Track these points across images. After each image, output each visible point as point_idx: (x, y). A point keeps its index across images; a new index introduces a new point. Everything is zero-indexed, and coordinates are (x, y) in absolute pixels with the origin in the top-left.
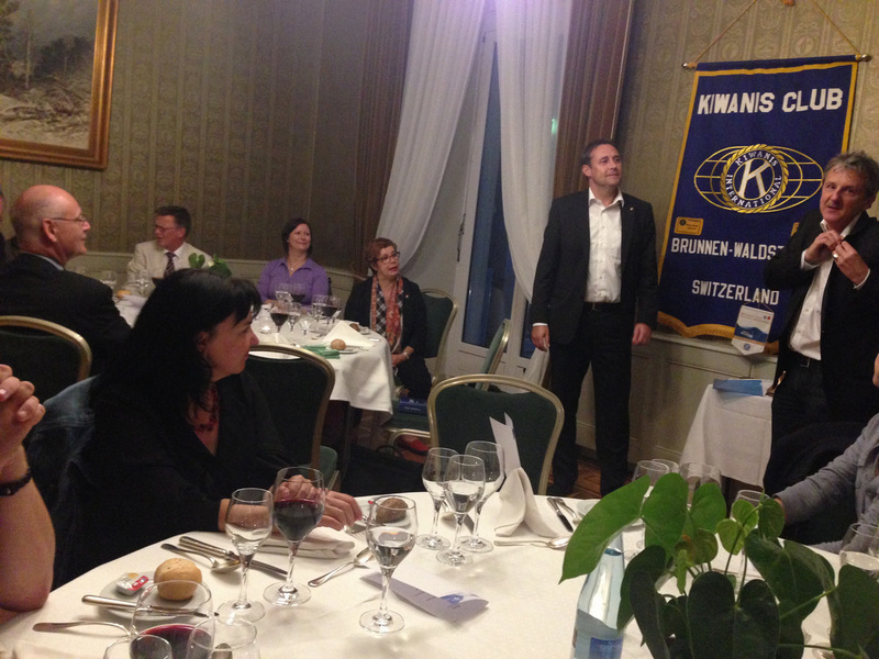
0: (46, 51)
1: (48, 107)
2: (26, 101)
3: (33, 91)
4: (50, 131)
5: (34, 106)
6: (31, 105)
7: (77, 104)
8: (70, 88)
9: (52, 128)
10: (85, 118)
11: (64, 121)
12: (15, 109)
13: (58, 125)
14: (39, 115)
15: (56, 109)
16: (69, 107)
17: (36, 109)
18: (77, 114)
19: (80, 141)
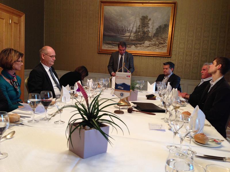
0: (157, 29)
1: (157, 43)
2: (152, 42)
3: (154, 39)
4: (157, 48)
7: (164, 41)
10: (166, 44)
17: (154, 44)
19: (165, 50)
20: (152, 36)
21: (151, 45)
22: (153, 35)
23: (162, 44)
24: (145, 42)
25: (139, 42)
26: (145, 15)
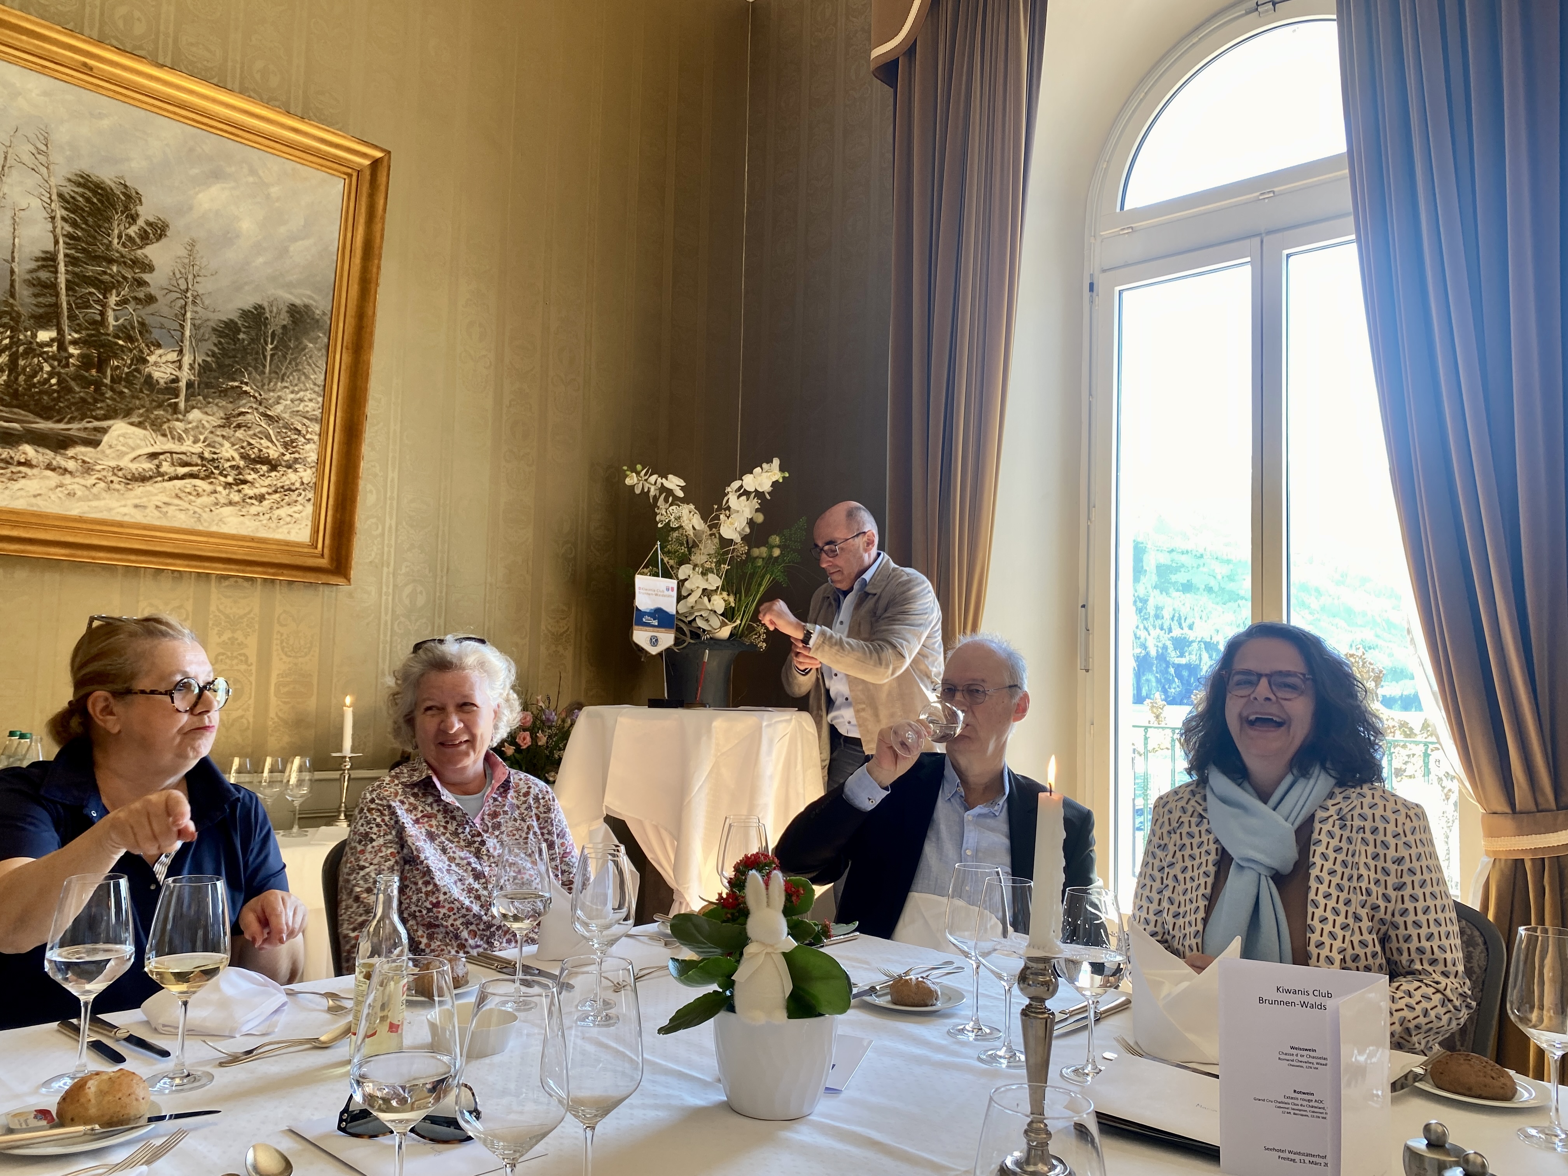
0: (227, 330)
1: (227, 451)
2: (180, 439)
3: (195, 415)
4: (231, 503)
5: (197, 448)
6: (188, 446)
7: (288, 445)
8: (280, 411)
9: (236, 497)
10: (305, 475)
11: (261, 482)
12: (153, 456)
13: (247, 490)
14: (207, 468)
15: (244, 457)
16: (273, 453)
17: (201, 457)
18: (290, 467)
19: (293, 525)
20: (183, 384)
21: (166, 467)
22: (185, 375)
23: (274, 467)
24: (105, 431)
25: (43, 425)
26: (106, 175)
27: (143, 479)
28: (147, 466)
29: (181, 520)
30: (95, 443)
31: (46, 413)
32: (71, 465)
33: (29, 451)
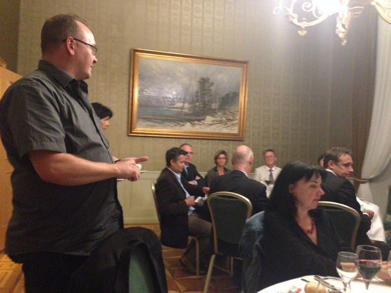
0: (223, 98)
1: (224, 119)
2: (216, 118)
3: (219, 113)
4: (225, 128)
5: (219, 119)
7: (234, 117)
8: (232, 111)
9: (225, 126)
10: (237, 121)
11: (229, 123)
12: (213, 121)
13: (227, 125)
14: (221, 122)
15: (227, 120)
16: (231, 118)
18: (234, 120)
19: (235, 130)
20: (217, 108)
21: (215, 123)
24: (206, 118)
25: (197, 118)
26: (205, 77)
27: (211, 125)
28: (212, 123)
29: (217, 131)
30: (204, 120)
31: (198, 116)
32: (201, 123)
33: (196, 122)
